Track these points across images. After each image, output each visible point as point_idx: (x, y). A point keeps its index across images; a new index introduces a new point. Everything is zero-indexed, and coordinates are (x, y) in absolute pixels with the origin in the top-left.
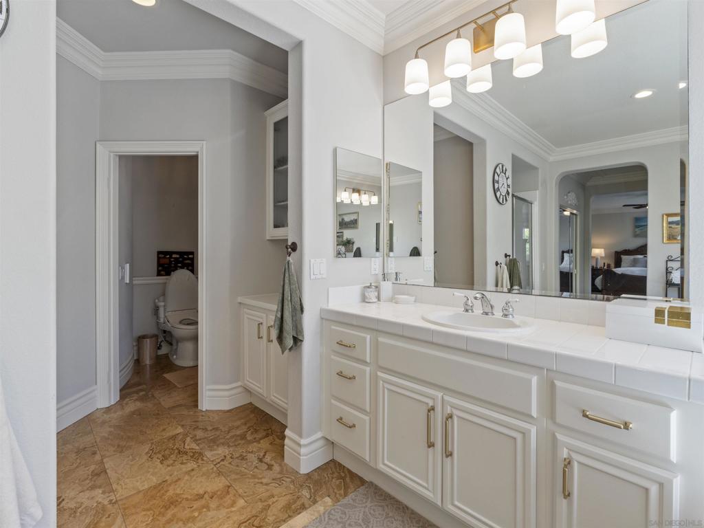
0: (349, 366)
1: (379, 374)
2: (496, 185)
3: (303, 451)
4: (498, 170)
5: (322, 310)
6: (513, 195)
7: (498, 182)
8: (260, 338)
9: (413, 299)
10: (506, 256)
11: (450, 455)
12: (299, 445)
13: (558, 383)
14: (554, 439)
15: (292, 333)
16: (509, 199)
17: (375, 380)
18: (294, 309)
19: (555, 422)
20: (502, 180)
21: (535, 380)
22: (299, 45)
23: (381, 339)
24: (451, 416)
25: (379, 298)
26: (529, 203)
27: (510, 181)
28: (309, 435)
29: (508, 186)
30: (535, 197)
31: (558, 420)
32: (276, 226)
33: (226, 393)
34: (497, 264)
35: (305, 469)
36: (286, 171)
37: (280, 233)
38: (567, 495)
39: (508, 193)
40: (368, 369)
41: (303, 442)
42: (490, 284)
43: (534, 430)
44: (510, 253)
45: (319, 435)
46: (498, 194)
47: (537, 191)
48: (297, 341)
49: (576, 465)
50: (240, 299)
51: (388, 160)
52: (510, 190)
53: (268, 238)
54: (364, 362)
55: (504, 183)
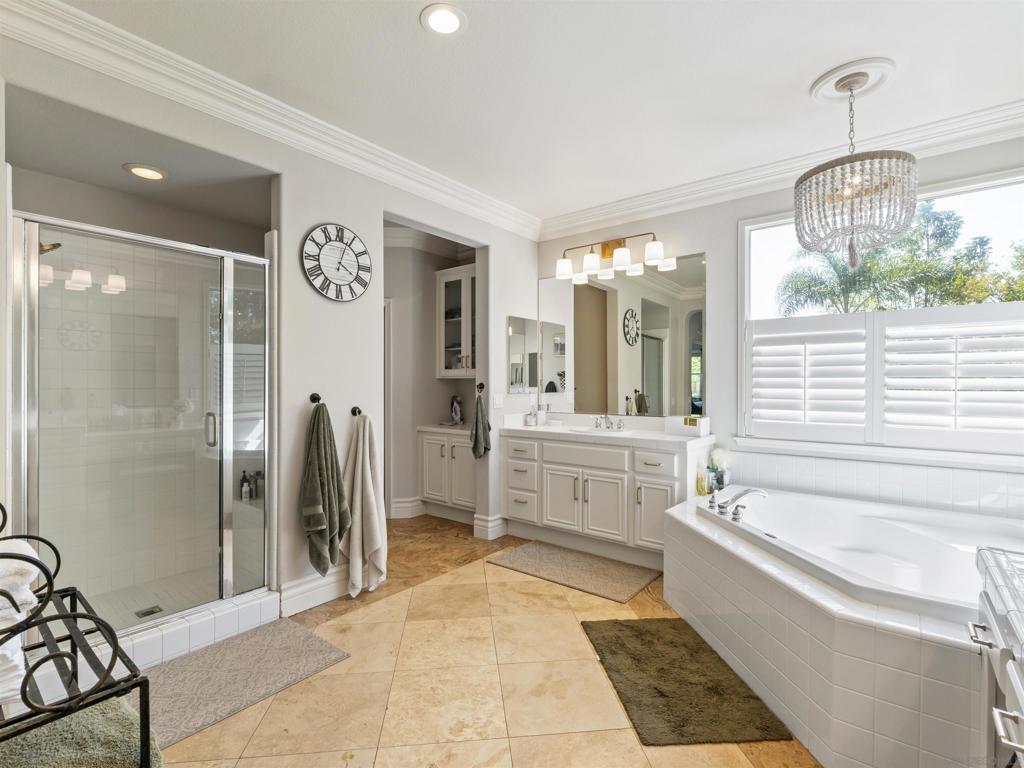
0: (522, 464)
1: (544, 465)
2: (626, 329)
3: (490, 525)
4: (628, 316)
5: (500, 430)
6: (643, 335)
7: (628, 326)
8: (442, 456)
9: (561, 422)
10: (636, 391)
11: (586, 501)
12: (487, 521)
13: (637, 452)
14: (634, 480)
15: (483, 445)
16: (639, 340)
17: (541, 470)
18: (484, 428)
19: (634, 471)
20: (632, 324)
21: (627, 453)
22: (485, 248)
23: (545, 444)
24: (586, 481)
25: (536, 422)
26: (659, 340)
27: (639, 325)
28: (494, 515)
29: (638, 329)
30: (666, 335)
31: (637, 469)
32: (447, 368)
33: (409, 505)
34: (627, 398)
35: (491, 537)
36: (460, 323)
37: (456, 373)
38: (639, 503)
39: (637, 334)
40: (536, 464)
41: (489, 518)
42: (622, 409)
43: (626, 477)
44: (640, 389)
45: (499, 516)
46: (628, 337)
47: (668, 330)
48: (487, 449)
49: (643, 489)
50: (418, 428)
51: (541, 320)
52: (640, 333)
53: (438, 377)
54: (534, 460)
55: (634, 326)
